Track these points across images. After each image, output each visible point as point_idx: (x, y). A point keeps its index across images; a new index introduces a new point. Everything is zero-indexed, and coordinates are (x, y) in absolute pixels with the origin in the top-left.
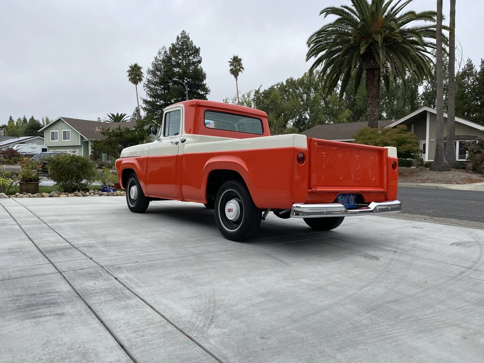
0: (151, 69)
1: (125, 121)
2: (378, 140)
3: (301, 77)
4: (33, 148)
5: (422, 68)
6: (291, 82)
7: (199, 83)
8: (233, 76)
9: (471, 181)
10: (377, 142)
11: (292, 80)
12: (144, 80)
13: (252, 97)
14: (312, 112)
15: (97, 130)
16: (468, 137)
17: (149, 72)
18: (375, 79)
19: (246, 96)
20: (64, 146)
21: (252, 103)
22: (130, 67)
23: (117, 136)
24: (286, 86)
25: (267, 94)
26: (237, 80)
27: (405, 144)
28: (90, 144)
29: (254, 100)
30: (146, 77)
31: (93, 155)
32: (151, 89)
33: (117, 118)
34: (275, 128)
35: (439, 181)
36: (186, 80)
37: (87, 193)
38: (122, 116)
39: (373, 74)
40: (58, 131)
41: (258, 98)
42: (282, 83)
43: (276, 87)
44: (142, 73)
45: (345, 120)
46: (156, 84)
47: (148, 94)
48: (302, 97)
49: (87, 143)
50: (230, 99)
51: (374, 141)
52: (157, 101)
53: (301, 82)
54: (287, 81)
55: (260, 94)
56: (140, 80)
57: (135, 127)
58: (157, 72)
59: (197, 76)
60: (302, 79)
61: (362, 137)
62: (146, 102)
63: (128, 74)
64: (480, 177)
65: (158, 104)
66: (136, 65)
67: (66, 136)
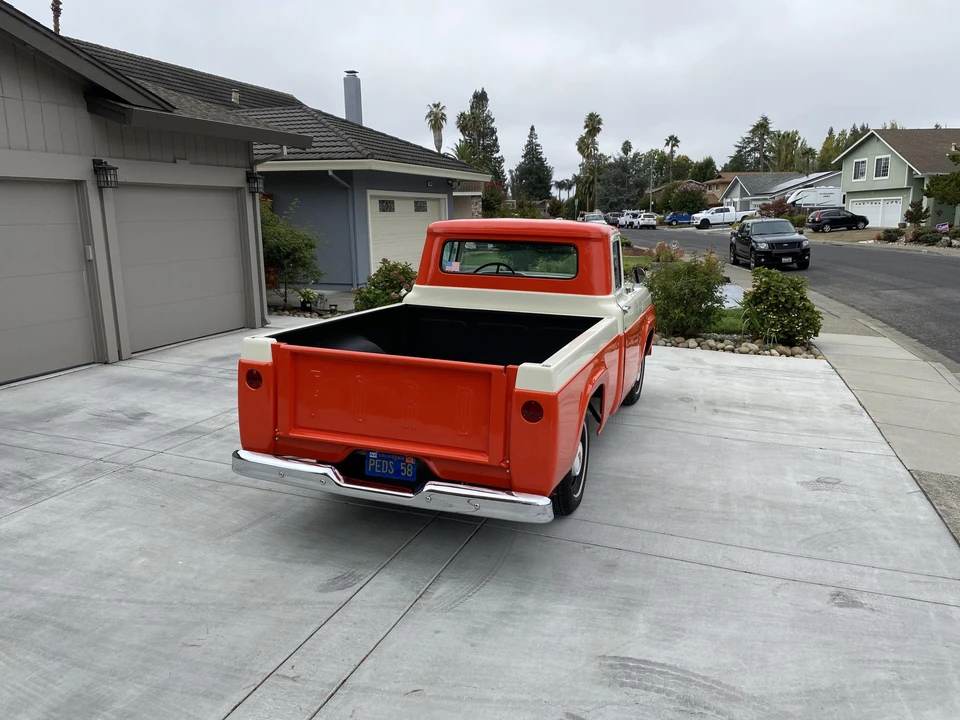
4: (827, 195)
15: (953, 149)
20: (875, 191)
28: (926, 185)
31: (912, 210)
40: (866, 159)
49: (922, 179)
67: (882, 169)
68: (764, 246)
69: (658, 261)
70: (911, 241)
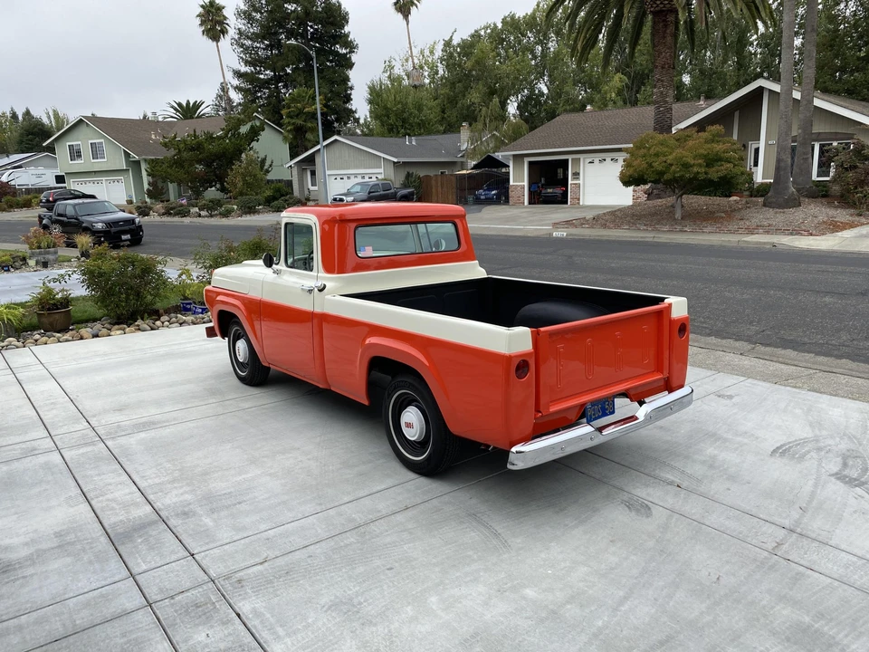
0: (243, 7)
1: (203, 115)
2: (670, 157)
3: (530, 12)
4: (39, 176)
5: (757, 8)
6: (512, 24)
7: (335, 31)
8: (400, 16)
9: (835, 227)
10: (669, 162)
11: (513, 17)
12: (232, 32)
13: (439, 53)
14: (552, 80)
15: (153, 137)
16: (836, 136)
17: (240, 14)
18: (668, 31)
19: (427, 53)
20: (95, 172)
21: (439, 65)
22: (202, 6)
23: (192, 149)
24: (502, 30)
25: (468, 47)
26: (408, 24)
27: (719, 163)
28: (144, 166)
29: (442, 60)
30: (234, 23)
31: (151, 188)
32: (246, 49)
33: (188, 111)
34: (485, 124)
35: (778, 231)
36: (311, 27)
37: (158, 323)
38: (197, 106)
39: (664, 21)
40: (79, 143)
41: (451, 56)
42: (495, 24)
43: (482, 33)
44: (225, 18)
45: (613, 95)
46: (254, 37)
47: (242, 58)
48: (532, 52)
49: (138, 163)
50: (397, 59)
51: (664, 159)
52: (259, 73)
53: (531, 22)
54: (504, 21)
55: (453, 46)
56: (224, 32)
57: (223, 130)
58: (254, 14)
59: (332, 19)
60: (533, 17)
61: (642, 151)
62: (238, 74)
63: (198, 21)
64: (852, 215)
65: (262, 76)
66: (212, 4)
67: (96, 151)
68: (99, 226)
69: (39, 247)
70: (163, 215)
